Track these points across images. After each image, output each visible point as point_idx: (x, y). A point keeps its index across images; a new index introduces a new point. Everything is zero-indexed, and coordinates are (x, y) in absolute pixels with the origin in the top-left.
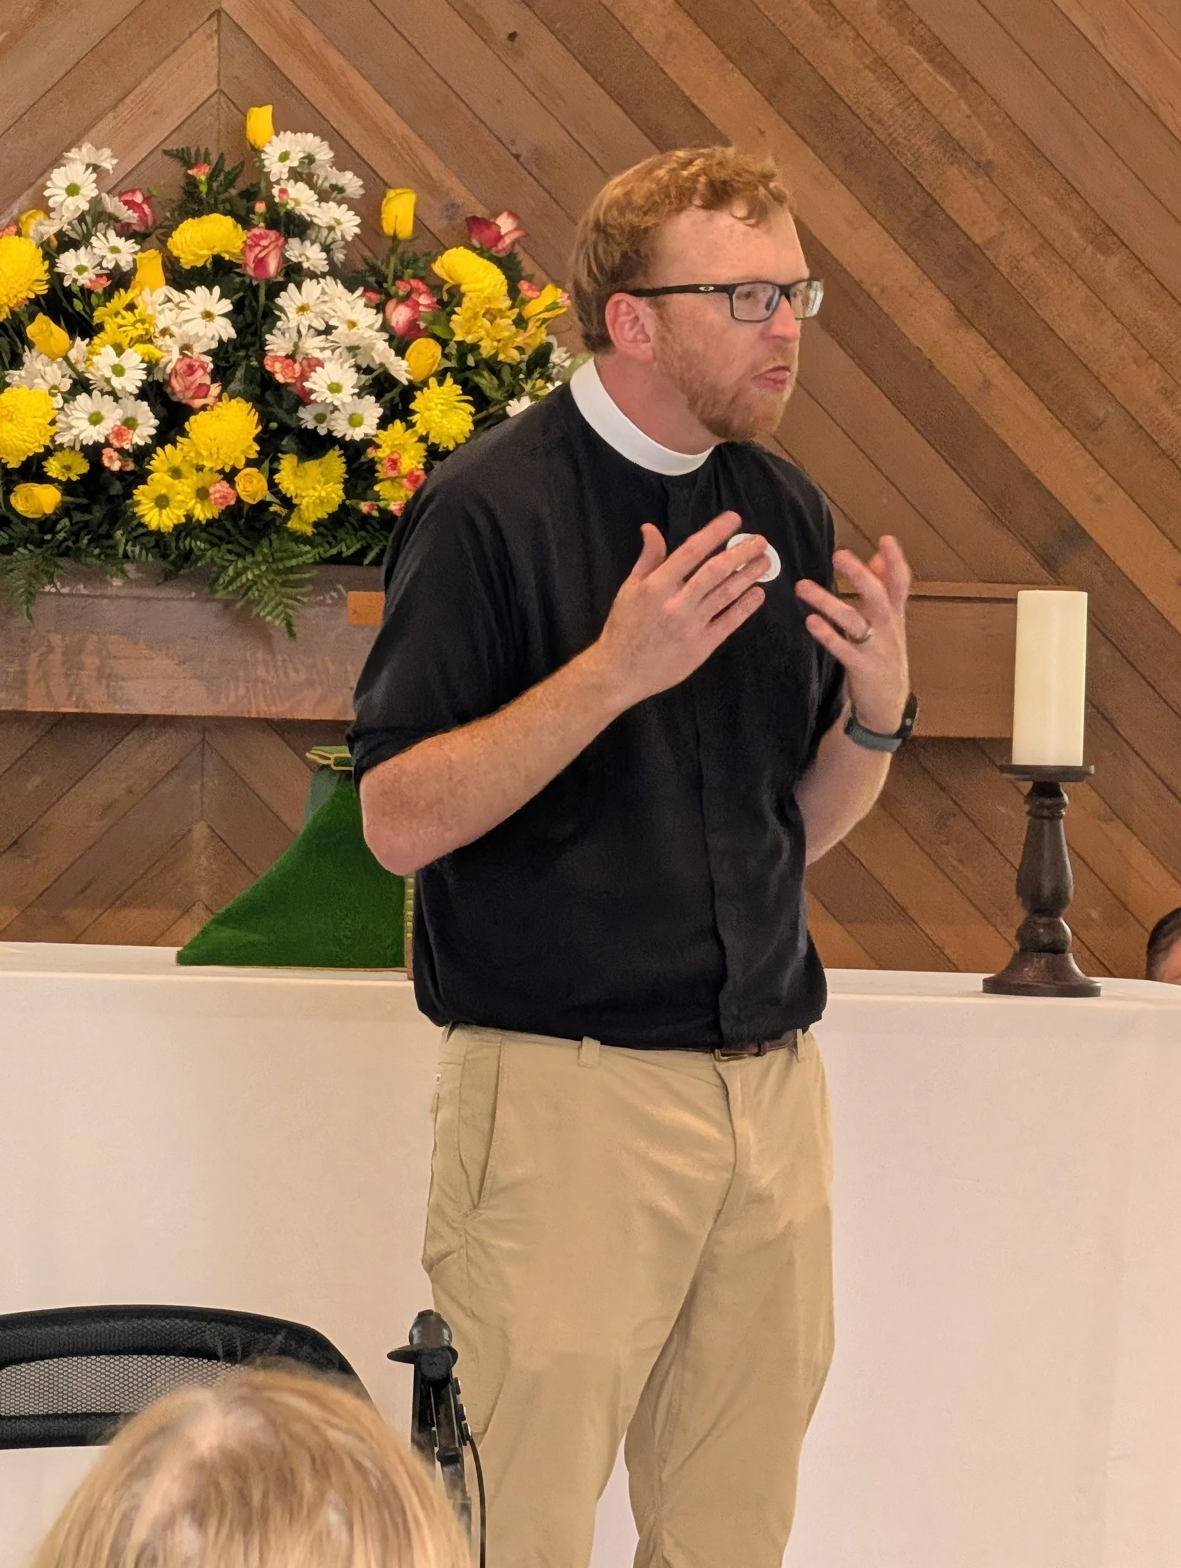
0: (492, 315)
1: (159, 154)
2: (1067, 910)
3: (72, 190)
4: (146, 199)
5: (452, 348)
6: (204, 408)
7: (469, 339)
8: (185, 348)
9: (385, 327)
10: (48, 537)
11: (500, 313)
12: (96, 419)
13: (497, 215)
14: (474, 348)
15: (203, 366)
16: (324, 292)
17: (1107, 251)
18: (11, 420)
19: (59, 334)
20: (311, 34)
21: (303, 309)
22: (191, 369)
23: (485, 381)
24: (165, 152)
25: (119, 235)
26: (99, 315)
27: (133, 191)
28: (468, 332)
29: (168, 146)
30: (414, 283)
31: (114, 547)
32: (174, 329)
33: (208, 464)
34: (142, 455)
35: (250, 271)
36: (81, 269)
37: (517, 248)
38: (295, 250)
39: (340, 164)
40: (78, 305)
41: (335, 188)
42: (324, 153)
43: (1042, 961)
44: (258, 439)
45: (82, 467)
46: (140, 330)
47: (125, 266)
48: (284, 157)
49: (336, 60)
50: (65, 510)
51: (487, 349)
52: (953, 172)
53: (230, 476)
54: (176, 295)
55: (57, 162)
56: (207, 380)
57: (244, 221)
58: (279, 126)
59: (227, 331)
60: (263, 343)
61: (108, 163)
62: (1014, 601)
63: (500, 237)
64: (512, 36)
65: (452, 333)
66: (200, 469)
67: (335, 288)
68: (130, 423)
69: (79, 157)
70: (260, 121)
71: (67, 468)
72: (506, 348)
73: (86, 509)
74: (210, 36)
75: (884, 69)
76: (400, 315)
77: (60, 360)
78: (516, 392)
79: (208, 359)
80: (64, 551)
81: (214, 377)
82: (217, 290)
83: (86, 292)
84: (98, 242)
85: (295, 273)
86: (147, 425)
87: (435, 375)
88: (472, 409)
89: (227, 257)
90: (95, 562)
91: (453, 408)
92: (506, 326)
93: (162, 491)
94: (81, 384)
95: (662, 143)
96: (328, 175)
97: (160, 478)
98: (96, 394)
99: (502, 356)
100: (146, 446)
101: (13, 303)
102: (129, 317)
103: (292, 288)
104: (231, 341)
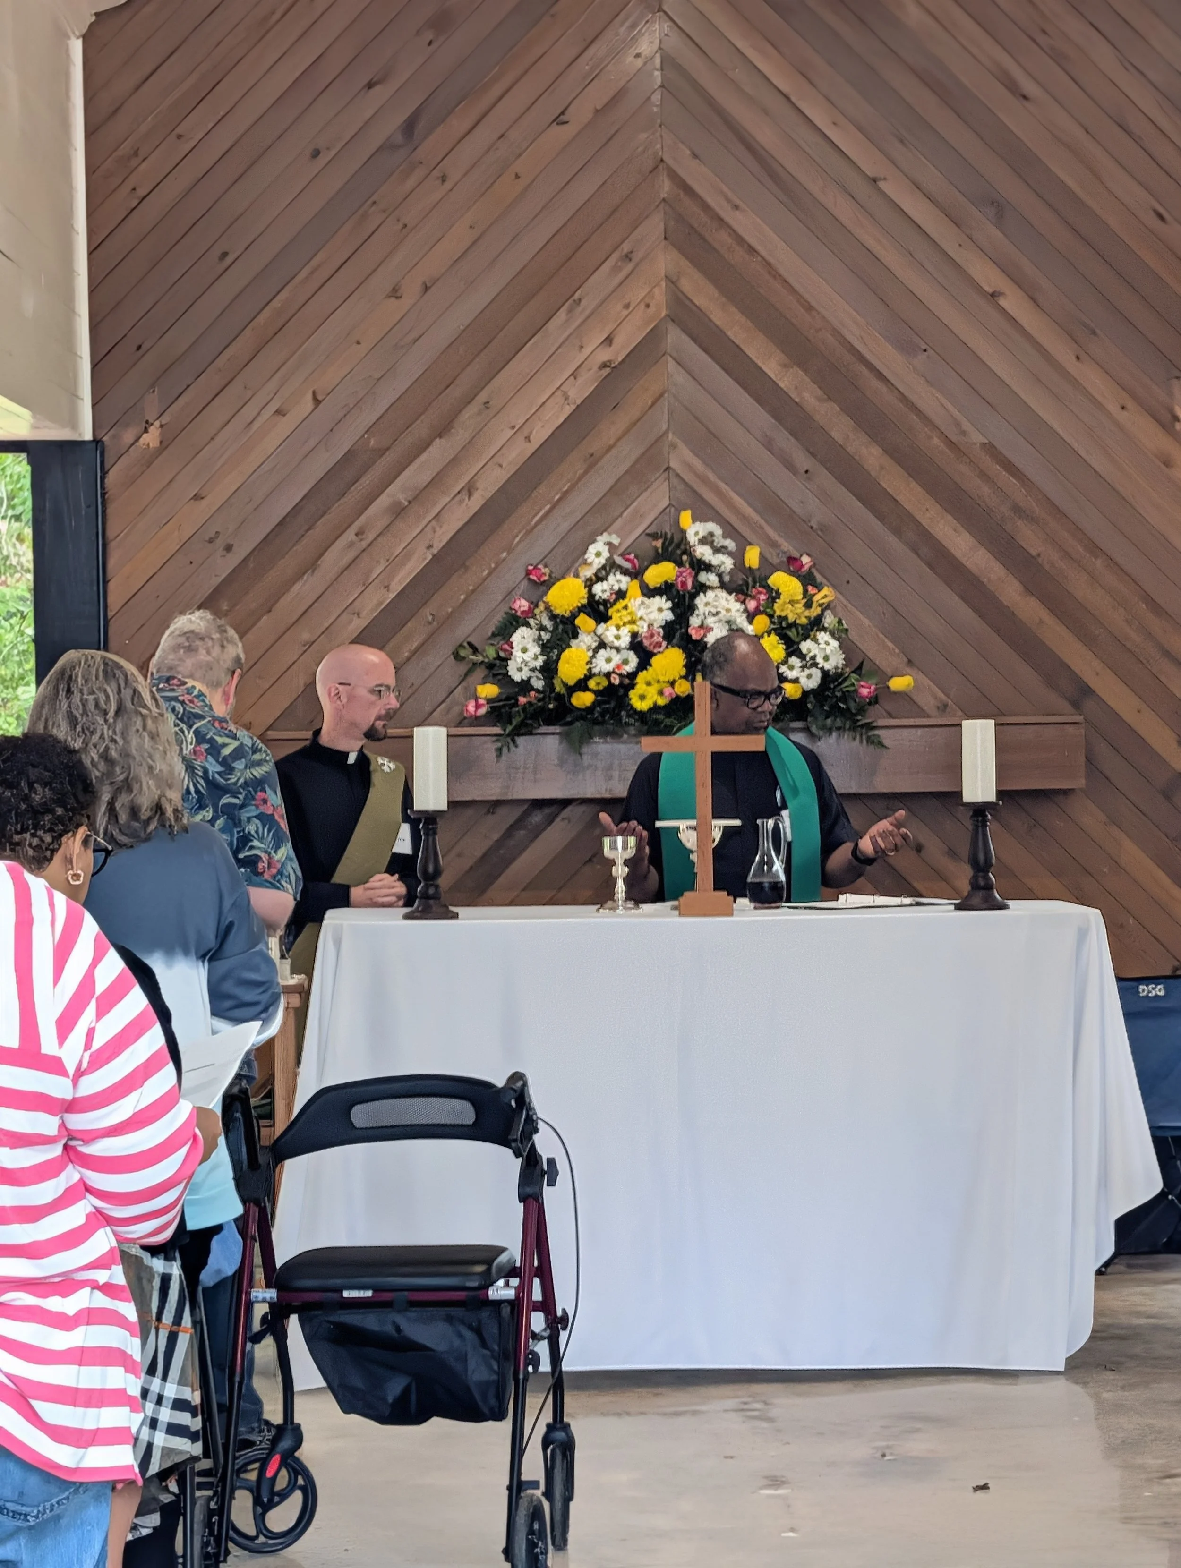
0: (792, 602)
1: (643, 535)
2: (992, 869)
3: (598, 554)
4: (636, 557)
5: (776, 620)
6: (659, 652)
7: (783, 614)
8: (650, 626)
9: (746, 610)
10: (589, 716)
11: (798, 602)
12: (608, 660)
13: (801, 556)
14: (786, 618)
15: (659, 634)
16: (716, 596)
17: (1096, 557)
18: (568, 663)
19: (591, 622)
20: (712, 476)
21: (707, 604)
22: (652, 636)
23: (792, 634)
24: (648, 535)
25: (621, 573)
26: (611, 612)
27: (629, 554)
28: (782, 610)
29: (648, 531)
30: (760, 589)
31: (621, 720)
32: (645, 617)
33: (661, 680)
34: (633, 676)
35: (679, 588)
36: (604, 591)
37: (813, 570)
38: (703, 577)
39: (725, 536)
40: (602, 608)
41: (723, 547)
42: (718, 531)
43: (981, 893)
44: (685, 666)
45: (605, 683)
46: (629, 618)
47: (624, 589)
48: (697, 533)
49: (723, 486)
50: (595, 704)
51: (791, 619)
52: (1019, 523)
53: (672, 684)
54: (646, 600)
55: (594, 541)
56: (660, 639)
57: (680, 564)
58: (694, 520)
59: (670, 616)
60: (688, 621)
61: (616, 541)
63: (802, 566)
64: (807, 472)
65: (775, 612)
66: (658, 681)
67: (723, 594)
68: (626, 662)
69: (602, 539)
70: (685, 518)
71: (598, 684)
72: (800, 617)
73: (605, 702)
74: (665, 480)
75: (984, 476)
76: (752, 605)
77: (593, 634)
78: (806, 637)
79: (661, 630)
80: (595, 722)
81: (664, 638)
82: (664, 597)
83: (605, 602)
84: (611, 578)
85: (702, 588)
86: (633, 661)
87: (766, 632)
88: (784, 647)
89: (670, 581)
90: (611, 727)
91: (775, 647)
92: (800, 607)
93: (641, 692)
94: (602, 645)
95: (881, 517)
96: (719, 541)
97: (640, 686)
98: (608, 649)
99: (798, 622)
100: (633, 673)
101: (571, 608)
102: (624, 612)
103: (702, 595)
104: (671, 622)
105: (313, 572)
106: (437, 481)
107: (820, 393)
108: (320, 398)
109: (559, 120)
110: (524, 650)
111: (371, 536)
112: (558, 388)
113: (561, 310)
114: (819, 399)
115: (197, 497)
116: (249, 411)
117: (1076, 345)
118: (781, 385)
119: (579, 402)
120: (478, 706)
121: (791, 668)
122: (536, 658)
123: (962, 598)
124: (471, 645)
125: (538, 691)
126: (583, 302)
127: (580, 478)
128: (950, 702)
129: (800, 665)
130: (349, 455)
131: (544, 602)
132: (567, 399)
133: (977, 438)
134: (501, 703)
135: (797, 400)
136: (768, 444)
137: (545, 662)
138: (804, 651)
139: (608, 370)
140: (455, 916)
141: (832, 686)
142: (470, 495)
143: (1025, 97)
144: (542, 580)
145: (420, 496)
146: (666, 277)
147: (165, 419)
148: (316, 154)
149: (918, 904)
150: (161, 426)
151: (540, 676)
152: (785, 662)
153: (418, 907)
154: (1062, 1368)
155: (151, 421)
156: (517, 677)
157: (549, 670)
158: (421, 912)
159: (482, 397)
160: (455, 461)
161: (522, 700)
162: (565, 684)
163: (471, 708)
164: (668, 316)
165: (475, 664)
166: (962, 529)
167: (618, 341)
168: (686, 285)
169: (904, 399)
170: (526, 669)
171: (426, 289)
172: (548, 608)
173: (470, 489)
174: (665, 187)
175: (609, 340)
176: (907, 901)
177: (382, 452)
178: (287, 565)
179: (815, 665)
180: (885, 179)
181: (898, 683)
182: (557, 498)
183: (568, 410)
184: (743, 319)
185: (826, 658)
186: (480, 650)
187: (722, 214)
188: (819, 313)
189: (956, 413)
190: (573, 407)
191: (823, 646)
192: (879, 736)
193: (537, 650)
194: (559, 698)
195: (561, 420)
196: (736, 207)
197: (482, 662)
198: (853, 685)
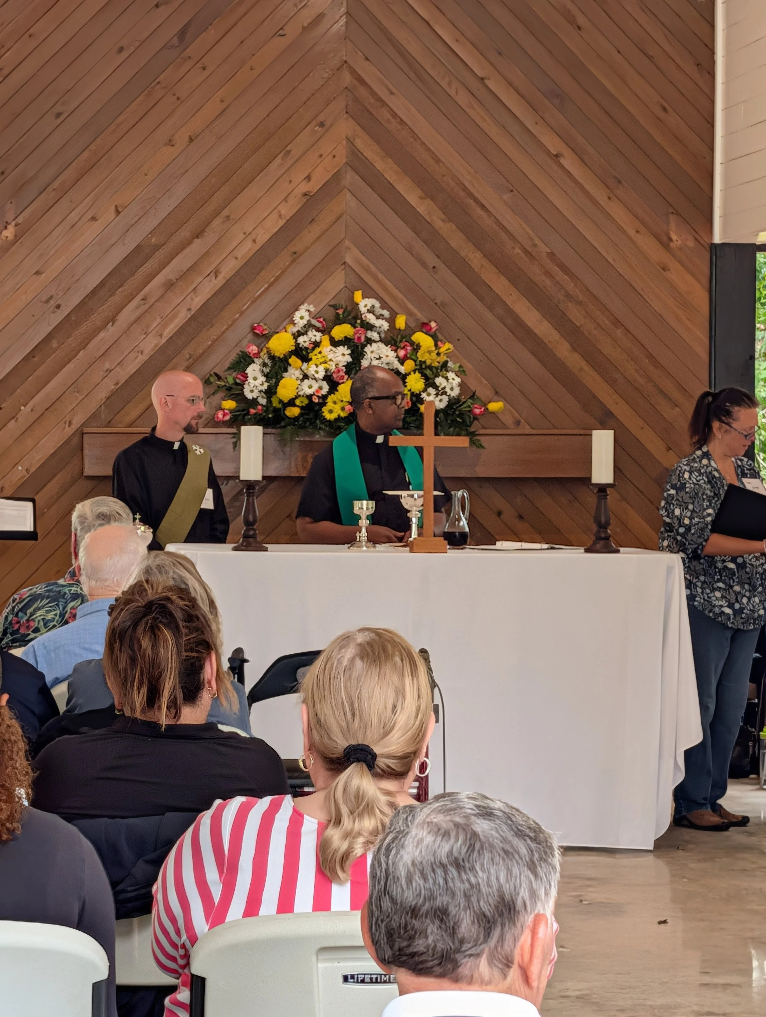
0: (430, 352)
1: (327, 307)
2: (610, 527)
3: (302, 318)
4: (324, 320)
5: (418, 363)
6: (343, 383)
7: (423, 360)
8: (337, 365)
9: (397, 357)
10: (296, 423)
11: (432, 351)
12: (310, 387)
13: (430, 322)
14: (425, 362)
15: (342, 370)
16: (378, 347)
17: (618, 329)
18: (284, 388)
19: (299, 362)
20: (373, 268)
21: (372, 352)
22: (339, 371)
23: (428, 372)
24: (330, 306)
25: (316, 331)
26: (311, 355)
27: (320, 318)
28: (423, 357)
29: (331, 303)
30: (406, 343)
31: (317, 426)
32: (333, 359)
33: (344, 400)
34: (325, 397)
35: (356, 341)
36: (305, 342)
37: (437, 332)
38: (370, 334)
39: (382, 308)
40: (304, 353)
41: (381, 315)
42: (377, 305)
43: (602, 542)
45: (306, 401)
46: (323, 360)
47: (318, 340)
48: (366, 306)
49: (380, 276)
50: (301, 415)
51: (428, 362)
52: (569, 305)
54: (334, 349)
55: (297, 309)
56: (344, 374)
57: (354, 326)
58: (364, 297)
59: (349, 359)
60: (360, 362)
61: (312, 309)
62: (591, 435)
63: (431, 329)
64: (434, 267)
65: (418, 358)
66: (342, 401)
67: (382, 345)
68: (321, 388)
69: (303, 308)
70: (358, 295)
71: (302, 402)
72: (434, 362)
73: (308, 414)
74: (342, 270)
75: (548, 274)
76: (402, 353)
77: (299, 369)
78: (437, 376)
79: (344, 368)
80: (302, 427)
81: (346, 373)
82: (346, 347)
83: (306, 349)
84: (310, 333)
85: (369, 341)
86: (326, 388)
87: (413, 371)
88: (424, 381)
89: (349, 337)
90: (311, 430)
91: (418, 381)
92: (434, 355)
93: (331, 408)
94: (306, 377)
95: (481, 299)
96: (379, 311)
97: (330, 404)
98: (310, 379)
99: (433, 365)
100: (325, 395)
101: (284, 352)
102: (320, 356)
103: (369, 345)
104: (351, 362)
105: (113, 323)
106: (193, 268)
107: (443, 216)
108: (120, 210)
109: (280, 33)
110: (255, 379)
111: (152, 300)
112: (275, 208)
113: (278, 157)
114: (443, 221)
115: (37, 273)
116: (74, 216)
117: (608, 191)
118: (419, 210)
119: (288, 218)
120: (224, 415)
121: (429, 395)
122: (262, 384)
123: (532, 353)
124: (216, 374)
125: (262, 405)
126: (292, 153)
127: (288, 267)
128: (522, 420)
129: (435, 393)
130: (138, 248)
131: (267, 348)
132: (280, 216)
133: (543, 249)
134: (238, 413)
135: (429, 220)
136: (410, 250)
137: (268, 386)
138: (438, 384)
139: (308, 197)
140: (266, 550)
141: (455, 407)
142: (216, 277)
143: (579, 28)
144: (264, 333)
145: (185, 276)
146: (346, 138)
147: (20, 220)
148: (121, 49)
149: (552, 548)
150: (16, 225)
151: (265, 396)
152: (425, 390)
153: (243, 542)
154: (651, 848)
155: (9, 222)
156: (250, 396)
157: (270, 392)
158: (245, 546)
159: (225, 212)
160: (207, 254)
161: (252, 411)
162: (281, 401)
163: (220, 415)
164: (346, 163)
165: (218, 387)
166: (533, 308)
167: (314, 178)
168: (359, 143)
169: (497, 222)
170: (256, 391)
171: (191, 140)
172: (269, 352)
173: (216, 273)
174: (347, 78)
175: (308, 178)
176: (546, 546)
177: (157, 247)
178: (96, 318)
179: (445, 393)
180: (489, 79)
181: (494, 406)
182: (273, 279)
183: (281, 223)
184: (396, 167)
185: (452, 389)
186: (223, 377)
187: (383, 97)
188: (444, 164)
189: (530, 232)
190: (284, 221)
191: (451, 381)
192: (479, 440)
193: (264, 379)
194: (276, 410)
195: (277, 230)
196: (392, 93)
197: (225, 386)
198: (469, 407)
